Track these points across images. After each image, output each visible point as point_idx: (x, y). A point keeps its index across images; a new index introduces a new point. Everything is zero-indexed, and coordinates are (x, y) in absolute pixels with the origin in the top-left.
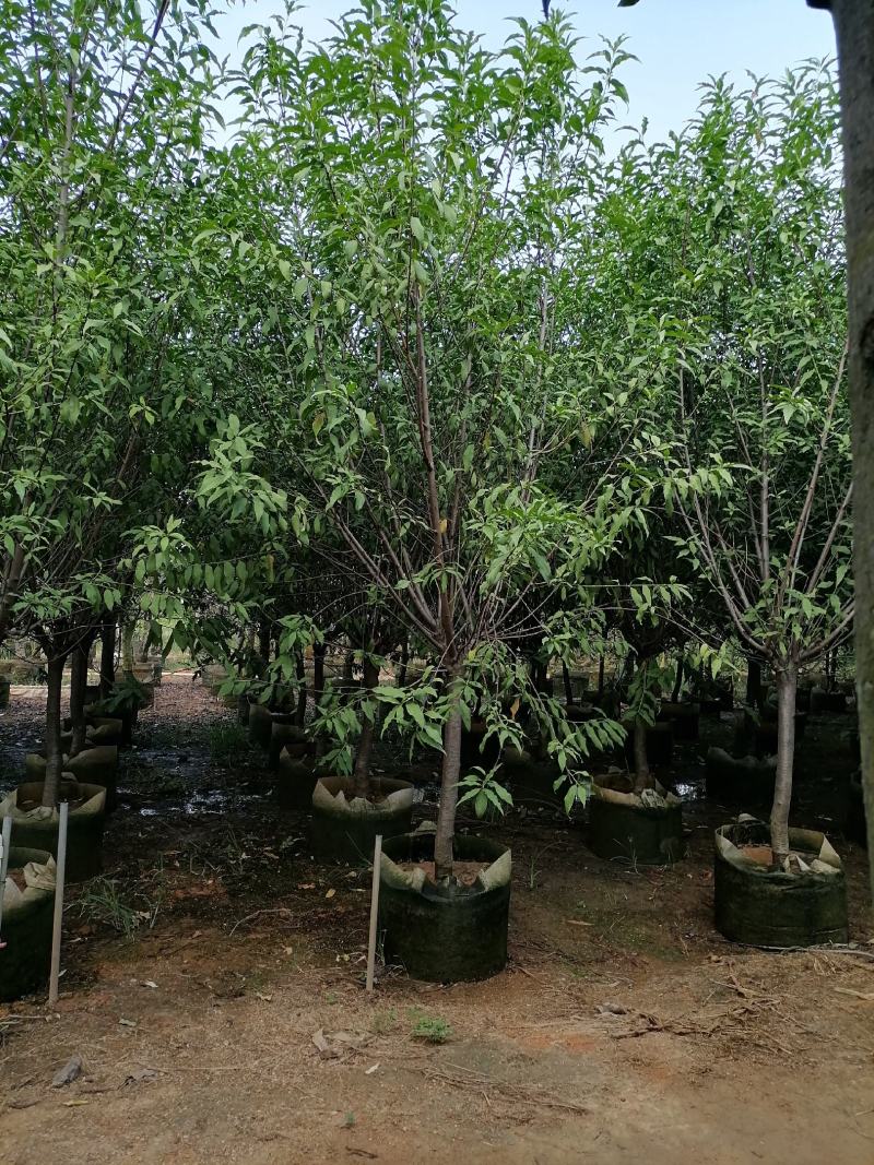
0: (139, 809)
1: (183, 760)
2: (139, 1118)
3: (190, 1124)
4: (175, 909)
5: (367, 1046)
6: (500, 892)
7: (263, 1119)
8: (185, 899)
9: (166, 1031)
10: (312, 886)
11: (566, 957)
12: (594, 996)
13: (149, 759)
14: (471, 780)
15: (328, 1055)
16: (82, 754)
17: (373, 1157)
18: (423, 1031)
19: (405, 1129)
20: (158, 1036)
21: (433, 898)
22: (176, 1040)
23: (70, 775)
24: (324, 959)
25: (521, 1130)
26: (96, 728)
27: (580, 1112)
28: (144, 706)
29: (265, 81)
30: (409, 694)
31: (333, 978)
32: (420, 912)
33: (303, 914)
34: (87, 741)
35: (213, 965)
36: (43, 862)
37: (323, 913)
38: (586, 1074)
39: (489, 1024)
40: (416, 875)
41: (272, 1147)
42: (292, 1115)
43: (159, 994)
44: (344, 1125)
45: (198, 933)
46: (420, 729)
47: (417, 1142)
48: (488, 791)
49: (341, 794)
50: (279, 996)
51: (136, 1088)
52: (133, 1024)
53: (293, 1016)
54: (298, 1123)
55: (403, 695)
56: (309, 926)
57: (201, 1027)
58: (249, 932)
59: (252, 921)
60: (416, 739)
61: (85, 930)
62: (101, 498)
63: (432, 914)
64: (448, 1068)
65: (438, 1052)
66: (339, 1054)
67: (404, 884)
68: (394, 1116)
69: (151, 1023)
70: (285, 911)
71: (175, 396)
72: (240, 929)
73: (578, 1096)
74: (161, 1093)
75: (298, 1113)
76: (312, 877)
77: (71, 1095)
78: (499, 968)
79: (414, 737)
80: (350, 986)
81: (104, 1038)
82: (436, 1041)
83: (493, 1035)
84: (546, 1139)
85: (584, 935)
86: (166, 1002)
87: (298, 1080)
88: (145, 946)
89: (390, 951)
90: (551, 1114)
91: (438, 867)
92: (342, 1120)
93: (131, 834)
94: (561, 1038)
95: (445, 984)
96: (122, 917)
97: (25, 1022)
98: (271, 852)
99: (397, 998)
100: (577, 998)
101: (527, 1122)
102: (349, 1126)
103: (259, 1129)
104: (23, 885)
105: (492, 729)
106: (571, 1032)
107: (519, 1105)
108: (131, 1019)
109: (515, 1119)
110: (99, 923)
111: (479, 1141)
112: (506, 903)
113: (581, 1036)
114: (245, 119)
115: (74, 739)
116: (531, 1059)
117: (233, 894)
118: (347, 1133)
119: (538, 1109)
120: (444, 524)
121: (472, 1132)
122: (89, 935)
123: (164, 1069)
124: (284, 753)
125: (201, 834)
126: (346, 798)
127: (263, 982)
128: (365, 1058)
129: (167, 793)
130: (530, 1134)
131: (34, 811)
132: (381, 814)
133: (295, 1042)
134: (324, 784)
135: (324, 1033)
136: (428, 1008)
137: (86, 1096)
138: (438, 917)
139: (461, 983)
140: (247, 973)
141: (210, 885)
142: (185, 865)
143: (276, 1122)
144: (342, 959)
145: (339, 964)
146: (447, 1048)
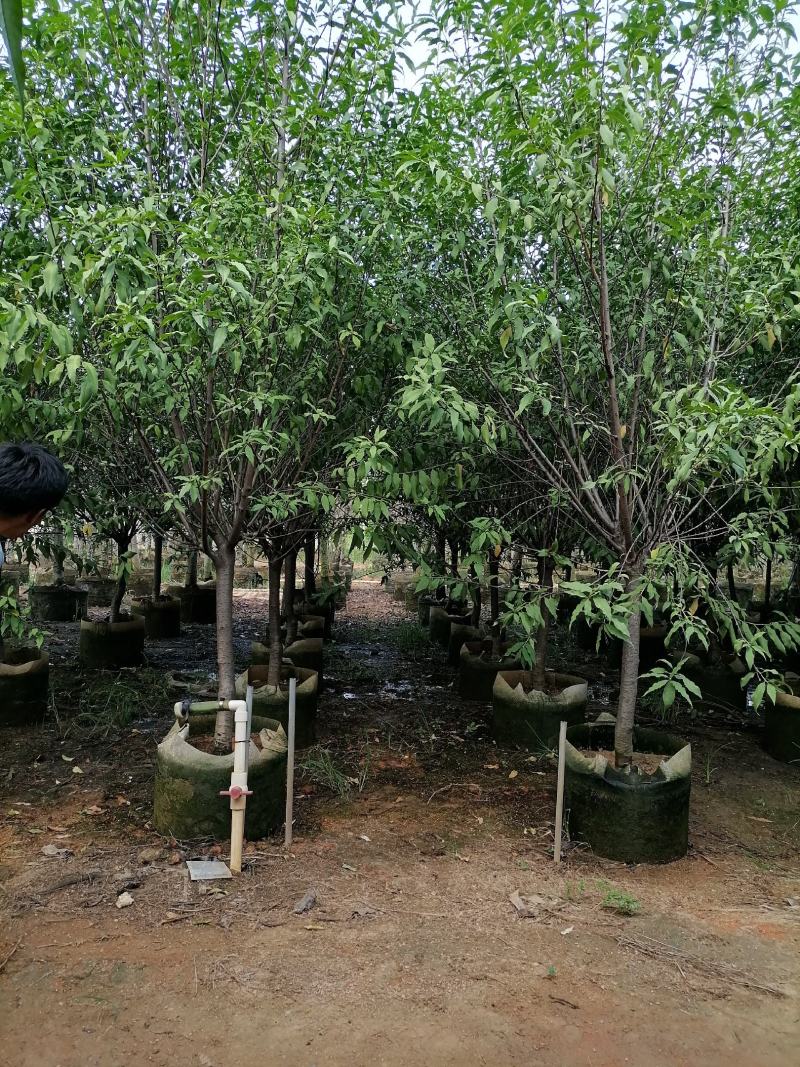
0: (342, 692)
1: (375, 654)
2: (368, 946)
3: (409, 957)
4: (379, 778)
5: (560, 910)
6: (680, 782)
7: (472, 961)
8: (386, 770)
9: (382, 878)
10: (496, 767)
11: (748, 850)
12: (782, 889)
13: (347, 652)
14: (657, 672)
15: (525, 913)
16: (295, 644)
17: (575, 1007)
18: (614, 903)
19: (603, 987)
20: (375, 882)
21: (614, 783)
22: (390, 886)
23: (289, 660)
24: (513, 830)
25: (718, 1003)
26: (304, 623)
27: (779, 996)
28: (338, 608)
29: (451, 21)
30: (595, 589)
31: (521, 848)
32: (603, 795)
33: (490, 790)
34: (299, 634)
35: (415, 826)
36: (275, 729)
37: (508, 791)
38: (781, 961)
39: (676, 904)
40: (599, 762)
41: (483, 985)
42: (497, 961)
43: (372, 847)
44: (545, 975)
45: (400, 799)
46: (607, 622)
47: (616, 1001)
48: (674, 683)
49: (520, 686)
50: (475, 857)
51: (362, 922)
52: (354, 869)
53: (490, 877)
54: (504, 969)
55: (590, 590)
56: (496, 801)
57: (410, 878)
58: (444, 801)
59: (445, 792)
60: (603, 631)
61: (308, 789)
62: (319, 414)
63: (615, 798)
64: (640, 938)
65: (628, 922)
66: (535, 914)
67: (587, 769)
68: (592, 974)
69: (369, 869)
70: (474, 787)
71: (376, 322)
72: (435, 798)
73: (775, 981)
74: (382, 928)
75: (504, 960)
76: (495, 759)
77: (310, 921)
78: (680, 854)
79: (600, 629)
80: (539, 856)
81: (332, 878)
82: (626, 913)
83: (681, 914)
84: (744, 1016)
85: (767, 831)
86: (380, 854)
87: (500, 932)
88: (357, 806)
89: (574, 828)
90: (747, 993)
91: (618, 756)
92: (543, 971)
93: (337, 713)
94: (751, 923)
95: (628, 863)
96: (336, 780)
97: (267, 858)
98: (457, 735)
99: (584, 872)
100: (764, 889)
101: (724, 997)
102: (551, 978)
103: (469, 970)
104: (260, 747)
105: (677, 624)
106: (762, 919)
107: (714, 981)
108: (352, 865)
109: (712, 993)
110: (318, 784)
111: (676, 1008)
112: (686, 794)
113: (773, 925)
114: (429, 62)
115: (289, 631)
116: (722, 940)
117: (427, 769)
118: (548, 984)
119: (733, 987)
120: (623, 430)
121: (669, 999)
122: (311, 793)
123: (383, 909)
124: (464, 649)
125: (396, 716)
126: (524, 689)
127: (461, 845)
128: (560, 921)
129: (364, 680)
130: (728, 1009)
131: (263, 688)
132: (558, 706)
133: (494, 899)
134: (503, 676)
135: (520, 894)
136: (614, 883)
137: (322, 923)
138: (620, 801)
139: (644, 864)
140: (445, 836)
141: (406, 759)
142: (383, 740)
143: (484, 966)
144: (529, 832)
145: (528, 837)
146: (636, 920)
